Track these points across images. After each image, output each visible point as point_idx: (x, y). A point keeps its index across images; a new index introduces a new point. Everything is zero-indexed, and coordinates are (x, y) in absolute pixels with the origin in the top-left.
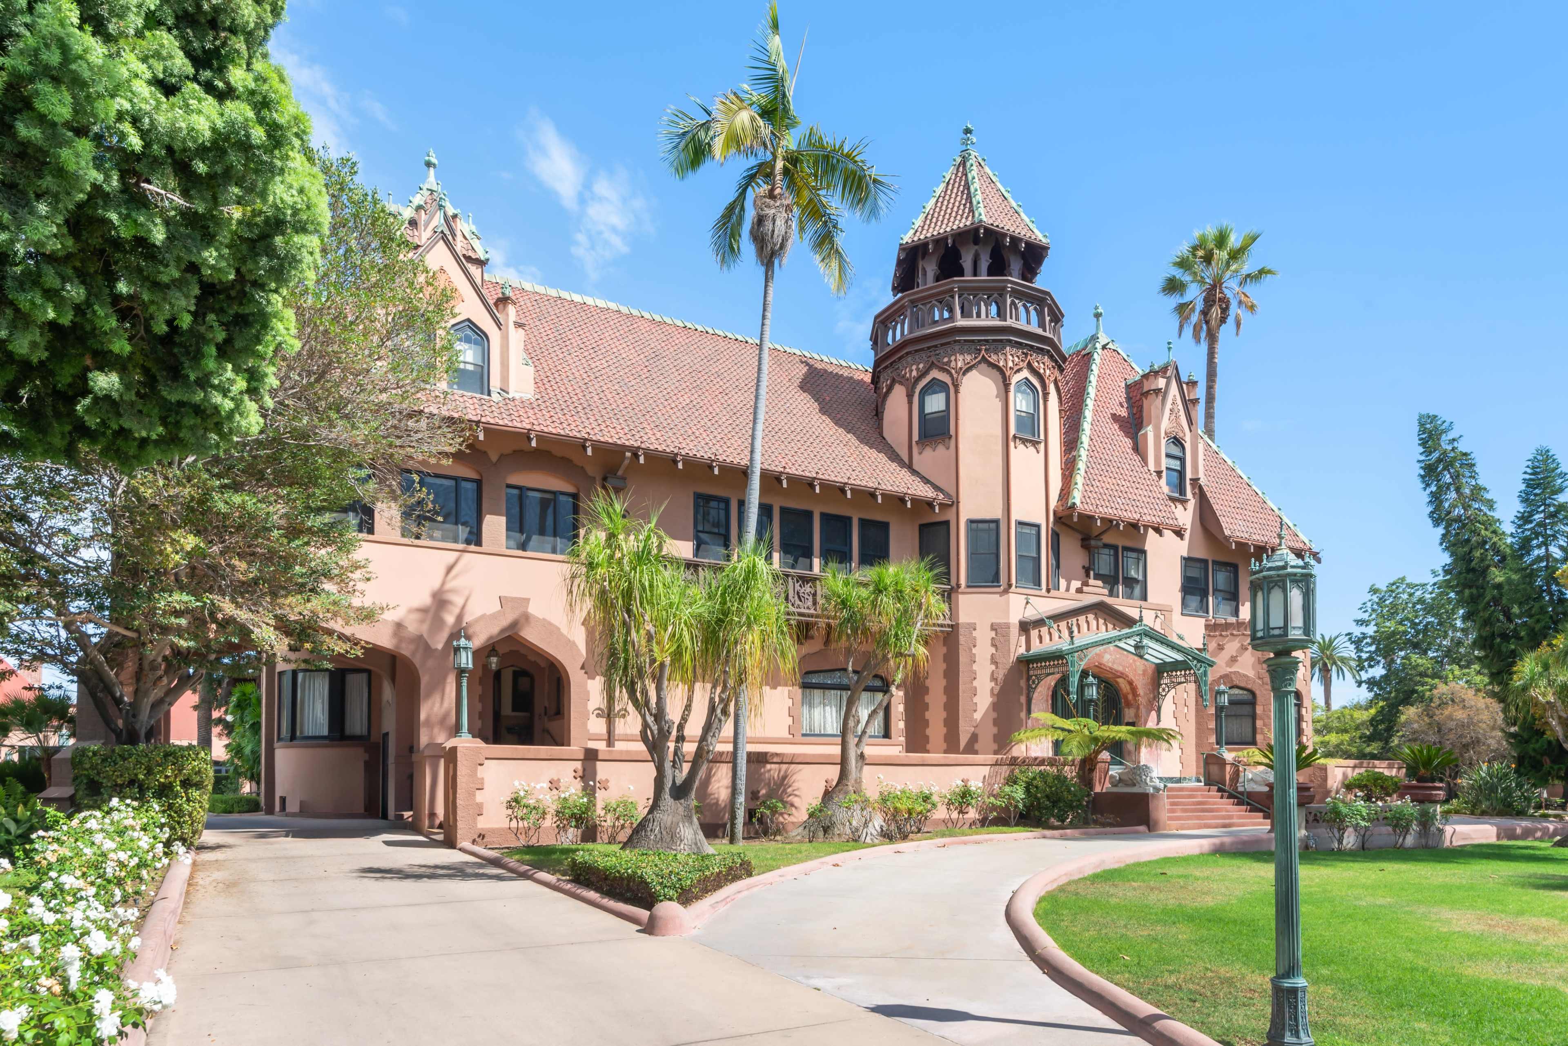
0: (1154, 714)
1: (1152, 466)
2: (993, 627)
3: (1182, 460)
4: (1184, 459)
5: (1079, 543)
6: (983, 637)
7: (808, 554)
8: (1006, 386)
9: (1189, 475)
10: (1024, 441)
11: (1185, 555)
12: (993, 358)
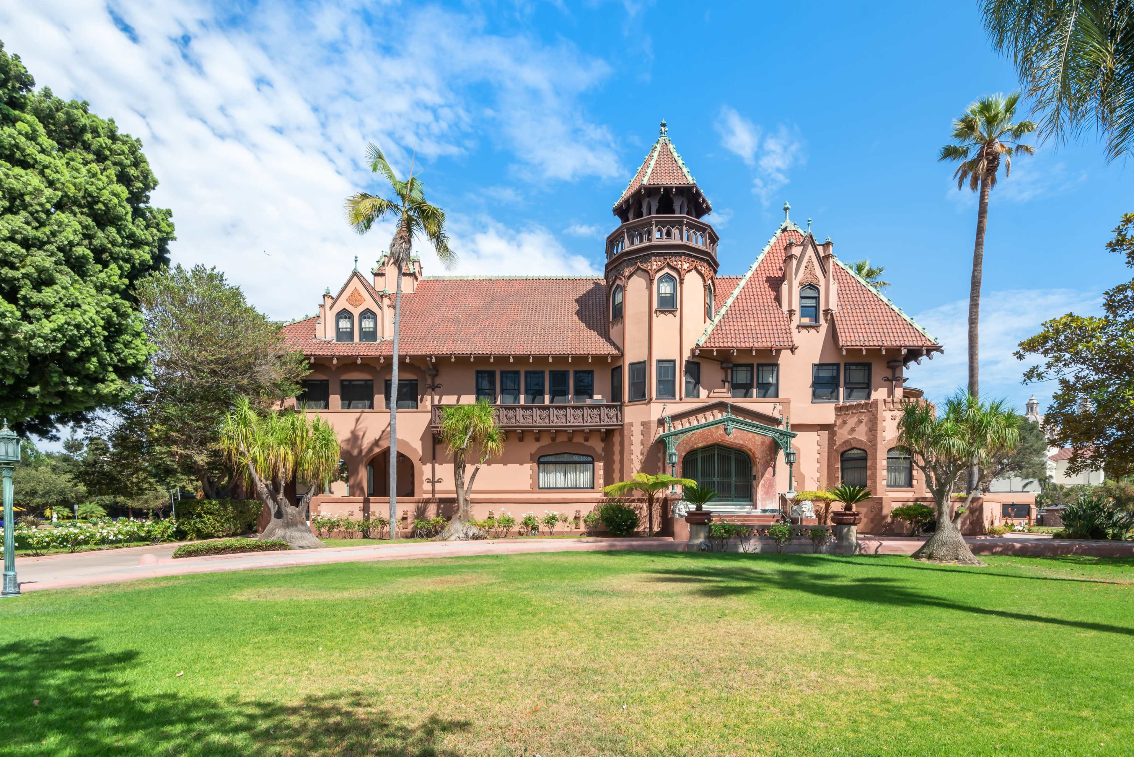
0: (770, 469)
1: (785, 308)
2: (643, 424)
3: (817, 299)
4: (819, 297)
5: (719, 367)
6: (637, 430)
7: (541, 393)
8: (651, 281)
9: (822, 307)
10: (663, 312)
11: (817, 362)
12: (644, 266)
